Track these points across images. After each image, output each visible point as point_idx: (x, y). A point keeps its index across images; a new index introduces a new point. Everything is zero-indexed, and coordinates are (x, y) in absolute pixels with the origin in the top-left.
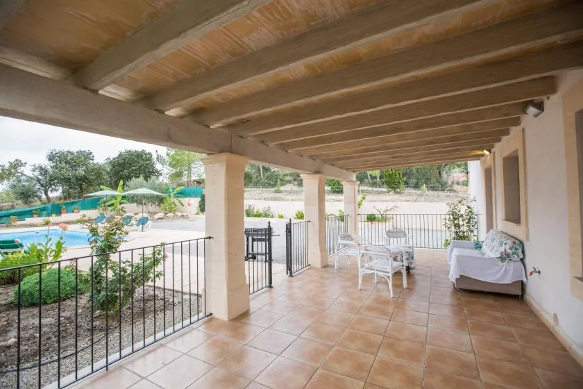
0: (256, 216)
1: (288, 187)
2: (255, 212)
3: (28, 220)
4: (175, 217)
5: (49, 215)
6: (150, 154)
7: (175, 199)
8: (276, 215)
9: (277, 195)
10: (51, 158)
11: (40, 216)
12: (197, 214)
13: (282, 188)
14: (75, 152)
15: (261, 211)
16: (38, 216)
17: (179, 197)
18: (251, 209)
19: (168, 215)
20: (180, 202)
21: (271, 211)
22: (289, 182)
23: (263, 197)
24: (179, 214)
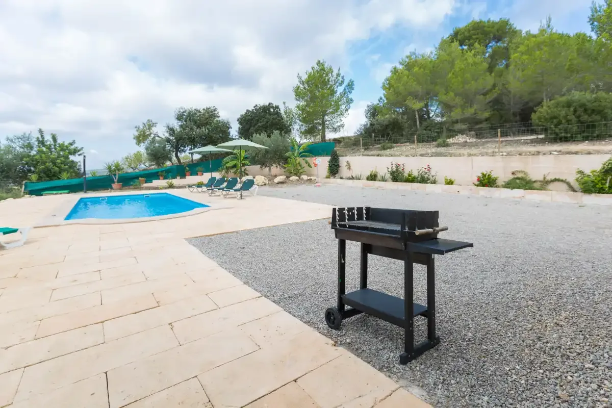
0: (407, 181)
1: (460, 139)
2: (406, 175)
3: (156, 183)
4: (300, 181)
5: (174, 178)
6: (277, 107)
7: (301, 159)
8: (440, 178)
9: (442, 150)
10: (179, 118)
11: (165, 178)
12: (327, 177)
13: (450, 141)
14: (201, 110)
15: (415, 174)
16: (164, 179)
17: (306, 156)
18: (400, 169)
19: (291, 179)
20: (307, 162)
21: (433, 173)
22: (462, 132)
23: (420, 153)
24: (305, 177)
